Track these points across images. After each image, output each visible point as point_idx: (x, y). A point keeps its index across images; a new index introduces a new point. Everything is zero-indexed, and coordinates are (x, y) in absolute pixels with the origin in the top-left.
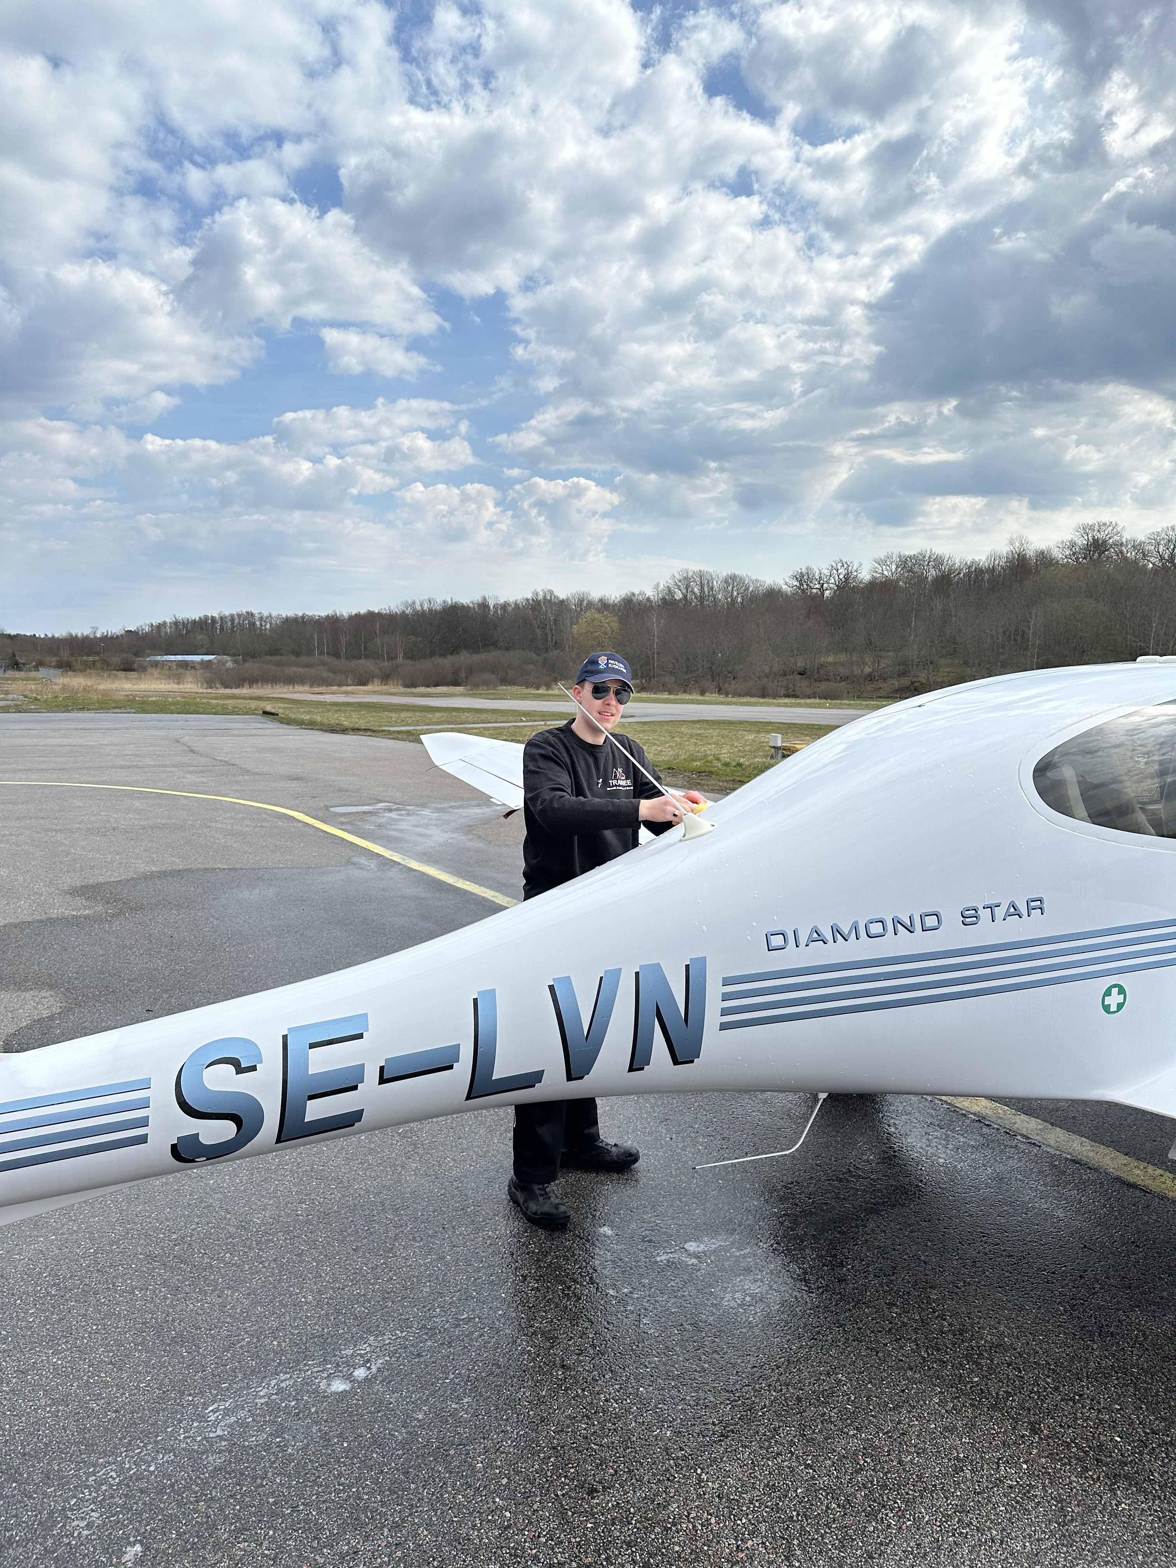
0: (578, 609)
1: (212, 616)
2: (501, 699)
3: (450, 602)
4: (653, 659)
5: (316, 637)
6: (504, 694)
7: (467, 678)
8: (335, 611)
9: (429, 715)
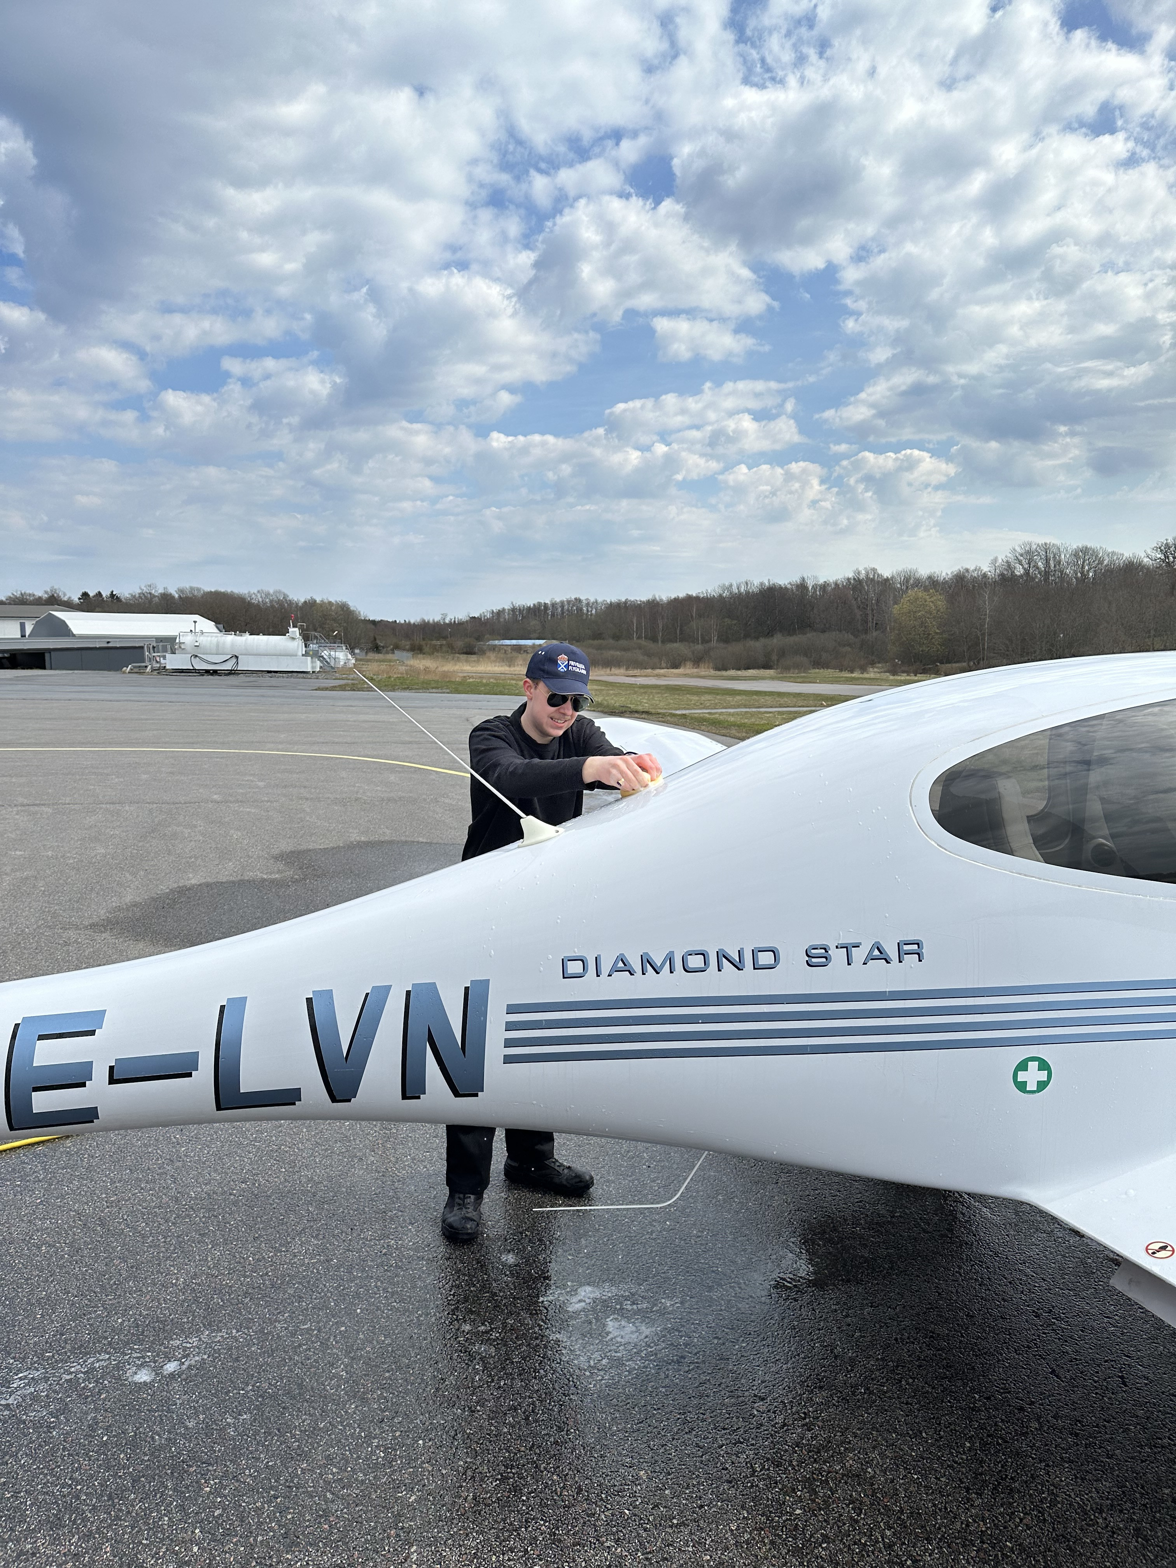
0: (904, 588)
1: (545, 603)
2: (810, 682)
3: (767, 584)
4: (983, 639)
5: (635, 621)
6: (815, 678)
7: (778, 661)
8: (654, 596)
9: (729, 698)
